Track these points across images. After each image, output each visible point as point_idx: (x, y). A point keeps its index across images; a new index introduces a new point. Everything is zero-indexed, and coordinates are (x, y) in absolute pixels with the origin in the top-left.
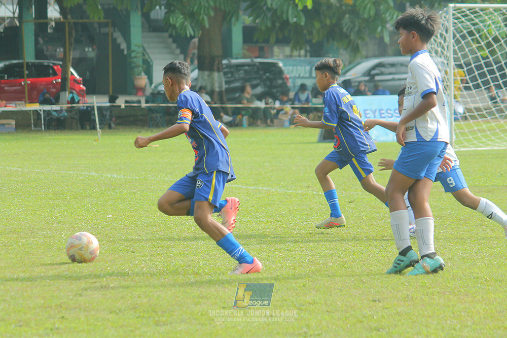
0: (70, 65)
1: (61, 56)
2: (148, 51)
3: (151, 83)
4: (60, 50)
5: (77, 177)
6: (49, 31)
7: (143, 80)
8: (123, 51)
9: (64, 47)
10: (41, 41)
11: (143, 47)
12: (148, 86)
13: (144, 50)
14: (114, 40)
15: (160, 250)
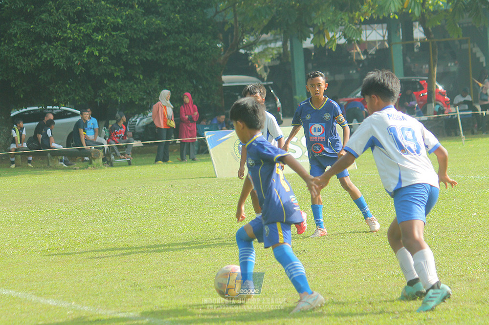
0: (435, 80)
1: (426, 72)
4: (426, 67)
6: (416, 50)
8: (482, 63)
9: (429, 63)
10: (409, 60)
14: (474, 55)
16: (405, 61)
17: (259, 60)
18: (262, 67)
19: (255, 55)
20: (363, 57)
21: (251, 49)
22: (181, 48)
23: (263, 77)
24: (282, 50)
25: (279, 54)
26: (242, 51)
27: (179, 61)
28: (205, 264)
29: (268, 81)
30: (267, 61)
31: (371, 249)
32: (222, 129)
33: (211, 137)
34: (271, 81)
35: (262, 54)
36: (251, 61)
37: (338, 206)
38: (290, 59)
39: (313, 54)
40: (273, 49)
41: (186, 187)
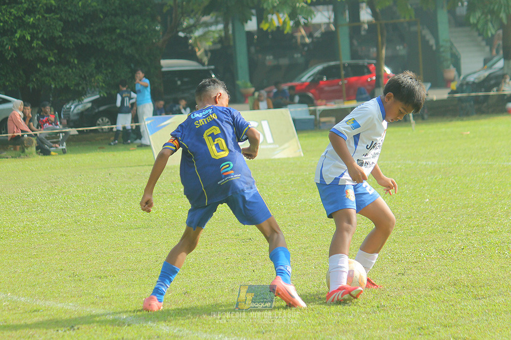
0: (383, 63)
1: (375, 55)
2: (456, 45)
3: (460, 74)
4: (373, 50)
5: (395, 166)
6: (363, 33)
7: (452, 73)
8: (431, 47)
9: (377, 46)
10: (355, 42)
11: (451, 42)
12: (457, 78)
13: (452, 44)
14: (423, 37)
15: (476, 229)
16: (351, 44)
17: (199, 43)
18: (202, 50)
19: (196, 38)
20: (307, 40)
21: (191, 32)
22: (118, 31)
23: (203, 61)
24: (223, 34)
25: (221, 37)
26: (181, 34)
27: (116, 45)
28: (147, 253)
29: (209, 64)
30: (208, 44)
31: (320, 237)
32: (160, 115)
33: (150, 123)
34: (212, 65)
35: (203, 37)
36: (191, 45)
37: (284, 194)
38: (232, 43)
39: (256, 37)
40: (213, 32)
41: (124, 176)
